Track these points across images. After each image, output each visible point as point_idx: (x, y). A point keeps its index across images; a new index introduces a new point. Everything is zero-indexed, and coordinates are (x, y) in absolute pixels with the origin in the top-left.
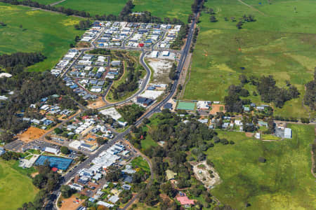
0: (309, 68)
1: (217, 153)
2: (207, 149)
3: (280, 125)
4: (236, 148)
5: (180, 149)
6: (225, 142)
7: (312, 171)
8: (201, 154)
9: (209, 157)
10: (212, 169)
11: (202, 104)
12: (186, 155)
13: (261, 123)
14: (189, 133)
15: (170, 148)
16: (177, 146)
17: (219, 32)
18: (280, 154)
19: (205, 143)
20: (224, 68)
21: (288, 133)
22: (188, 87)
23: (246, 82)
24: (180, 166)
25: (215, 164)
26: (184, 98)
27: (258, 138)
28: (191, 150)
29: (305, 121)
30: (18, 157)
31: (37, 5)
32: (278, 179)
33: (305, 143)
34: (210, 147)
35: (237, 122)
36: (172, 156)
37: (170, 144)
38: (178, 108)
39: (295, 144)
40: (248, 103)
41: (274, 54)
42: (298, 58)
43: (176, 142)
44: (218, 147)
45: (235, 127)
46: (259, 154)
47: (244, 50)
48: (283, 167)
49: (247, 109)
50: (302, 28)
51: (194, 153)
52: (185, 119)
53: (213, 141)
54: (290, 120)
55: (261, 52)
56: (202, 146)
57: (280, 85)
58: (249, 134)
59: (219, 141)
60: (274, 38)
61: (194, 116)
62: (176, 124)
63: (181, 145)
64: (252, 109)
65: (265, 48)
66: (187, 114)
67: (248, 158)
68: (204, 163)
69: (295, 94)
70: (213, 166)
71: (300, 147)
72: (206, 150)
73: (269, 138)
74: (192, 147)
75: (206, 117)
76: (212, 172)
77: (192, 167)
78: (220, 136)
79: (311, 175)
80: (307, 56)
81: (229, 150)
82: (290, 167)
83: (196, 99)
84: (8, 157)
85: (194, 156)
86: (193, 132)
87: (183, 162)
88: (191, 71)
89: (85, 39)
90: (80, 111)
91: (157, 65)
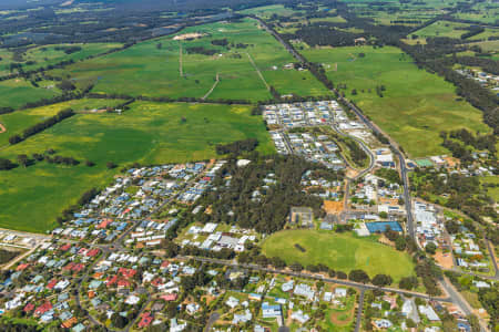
11: (437, 159)
30: (348, 228)
31: (194, 100)
35: (482, 169)
42: (456, 113)
45: (485, 174)
47: (408, 113)
49: (475, 157)
50: (428, 90)
60: (418, 101)
64: (479, 156)
84: (340, 229)
89: (270, 122)
90: (345, 181)
91: (356, 134)
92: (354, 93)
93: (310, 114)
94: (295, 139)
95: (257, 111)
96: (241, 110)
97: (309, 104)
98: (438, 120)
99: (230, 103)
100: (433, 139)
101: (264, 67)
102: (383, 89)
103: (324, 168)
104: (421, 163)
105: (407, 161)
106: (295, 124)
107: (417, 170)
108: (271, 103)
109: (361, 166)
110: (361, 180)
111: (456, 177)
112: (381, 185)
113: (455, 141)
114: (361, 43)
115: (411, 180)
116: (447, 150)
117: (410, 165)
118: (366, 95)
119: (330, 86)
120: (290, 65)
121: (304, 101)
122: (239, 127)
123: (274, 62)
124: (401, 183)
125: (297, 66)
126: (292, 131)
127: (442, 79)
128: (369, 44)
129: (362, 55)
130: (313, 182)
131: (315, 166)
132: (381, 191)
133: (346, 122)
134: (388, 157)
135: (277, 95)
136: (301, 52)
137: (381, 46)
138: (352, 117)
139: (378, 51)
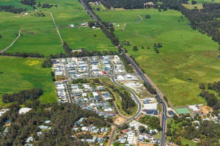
17: (147, 57)
20: (178, 81)
22: (169, 97)
38: (180, 113)
47: (177, 67)
50: (196, 48)
60: (188, 57)
61: (196, 117)
65: (189, 64)
66: (190, 116)
75: (205, 116)
88: (159, 86)
89: (57, 73)
90: (113, 127)
91: (130, 85)
92: (135, 49)
93: (94, 67)
94: (76, 89)
95: (48, 64)
96: (34, 63)
97: (94, 58)
98: (201, 74)
99: (25, 56)
100: (194, 90)
101: (63, 25)
102: (160, 46)
103: (96, 115)
104: (179, 111)
105: (169, 109)
106: (79, 76)
107: (175, 117)
108: (62, 56)
109: (129, 113)
110: (126, 127)
111: (206, 124)
112: (143, 130)
113: (211, 92)
114: (149, 6)
115: (169, 127)
116: (203, 100)
117: (171, 112)
118: (145, 51)
119: (116, 42)
120: (85, 24)
121: (91, 55)
122: (29, 77)
123: (73, 20)
124: (160, 129)
125: (91, 25)
126: (75, 82)
127: (210, 38)
128: (156, 7)
129: (148, 17)
130: (84, 128)
131: (89, 114)
132: (141, 137)
133: (123, 74)
134: (153, 106)
135: (68, 50)
136: (97, 13)
137: (165, 10)
138: (129, 70)
139: (163, 13)
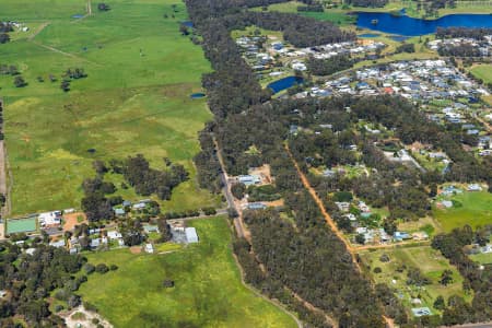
0: (189, 133)
1: (96, 288)
2: (78, 286)
3: (176, 226)
4: (124, 274)
5: (35, 297)
6: (103, 270)
7: (243, 283)
8: (73, 297)
9: (85, 299)
10: (97, 316)
11: (48, 218)
12: (48, 305)
13: (147, 228)
14: (42, 267)
15: (17, 299)
16: (27, 293)
17: (35, 101)
18: (190, 269)
19: (73, 278)
20: (63, 155)
21: (191, 234)
22: (14, 195)
23: (105, 170)
24: (44, 323)
25: (98, 306)
26: (13, 214)
27: (151, 251)
28: (53, 294)
29: (210, 212)
32: (200, 305)
33: (220, 244)
34: (82, 282)
35: (113, 235)
36: (25, 311)
37: (16, 292)
38: (9, 232)
39: (207, 249)
40: (119, 201)
41: (132, 122)
42: (168, 122)
43: (24, 287)
44: (94, 279)
45: (111, 243)
46: (160, 274)
47: (84, 123)
48: (201, 286)
49: (119, 211)
50: (159, 78)
51: (59, 297)
52: (27, 247)
53: (83, 272)
54: (189, 215)
55: (111, 122)
56: (69, 284)
57: (157, 166)
58: (136, 249)
59: (93, 270)
60: (124, 99)
61: (39, 240)
62: (14, 259)
63: (35, 290)
64: (127, 210)
65: (116, 115)
66: (27, 238)
67: (146, 286)
68: (81, 309)
69: (183, 175)
70: (97, 311)
71: (215, 250)
72: (77, 289)
73: (166, 248)
74: (52, 288)
75: (60, 237)
76: (98, 321)
77: (63, 320)
78: (93, 261)
79: (245, 289)
80: (179, 117)
81: (112, 280)
82: (210, 284)
83: (34, 211)
85: (60, 303)
86: (49, 265)
87: (47, 316)
88: (11, 169)
92: (21, 84)
129: (104, 8)
